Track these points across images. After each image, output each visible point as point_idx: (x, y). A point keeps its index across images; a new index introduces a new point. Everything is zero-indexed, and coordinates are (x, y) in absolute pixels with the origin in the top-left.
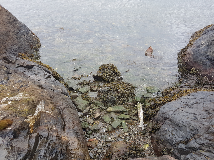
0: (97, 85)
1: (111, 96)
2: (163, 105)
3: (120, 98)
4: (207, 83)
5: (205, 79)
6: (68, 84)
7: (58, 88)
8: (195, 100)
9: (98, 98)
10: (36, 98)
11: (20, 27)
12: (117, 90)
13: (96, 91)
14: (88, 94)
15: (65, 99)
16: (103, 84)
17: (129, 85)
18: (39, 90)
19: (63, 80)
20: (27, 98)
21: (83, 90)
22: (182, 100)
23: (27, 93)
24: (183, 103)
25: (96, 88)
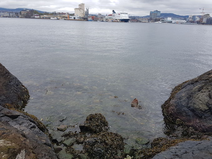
0: (83, 136)
1: (98, 148)
2: (153, 156)
3: (108, 151)
4: (193, 133)
5: (191, 130)
6: (52, 135)
7: (41, 139)
8: (184, 149)
9: (83, 151)
10: (18, 146)
11: (11, 79)
12: (105, 142)
13: (82, 143)
14: (73, 147)
15: (48, 150)
16: (89, 134)
17: (117, 136)
18: (21, 138)
19: (48, 131)
20: (8, 145)
21: (68, 142)
22: (171, 150)
23: (9, 141)
24: (172, 154)
25: (82, 139)
